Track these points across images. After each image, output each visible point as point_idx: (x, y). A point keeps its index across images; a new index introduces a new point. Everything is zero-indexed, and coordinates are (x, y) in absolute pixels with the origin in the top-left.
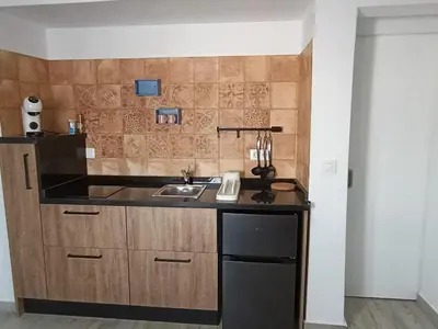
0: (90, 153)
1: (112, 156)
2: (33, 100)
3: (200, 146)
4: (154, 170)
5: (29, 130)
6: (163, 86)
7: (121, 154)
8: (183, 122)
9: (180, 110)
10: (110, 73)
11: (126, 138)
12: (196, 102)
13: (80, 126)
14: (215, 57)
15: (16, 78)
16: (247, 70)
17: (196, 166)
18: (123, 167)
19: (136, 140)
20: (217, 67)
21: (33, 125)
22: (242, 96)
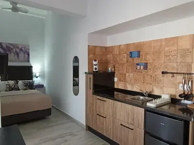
0: (116, 79)
1: (122, 81)
2: (95, 61)
3: (155, 80)
4: (136, 89)
5: (94, 70)
6: (141, 53)
7: (125, 81)
8: (148, 69)
9: (147, 63)
10: (123, 50)
11: (127, 74)
12: (154, 60)
13: (113, 69)
14: (163, 39)
15: (94, 54)
16: (179, 44)
17: (153, 89)
18: (126, 86)
19: (130, 75)
20: (164, 43)
21: (96, 69)
22: (175, 57)
